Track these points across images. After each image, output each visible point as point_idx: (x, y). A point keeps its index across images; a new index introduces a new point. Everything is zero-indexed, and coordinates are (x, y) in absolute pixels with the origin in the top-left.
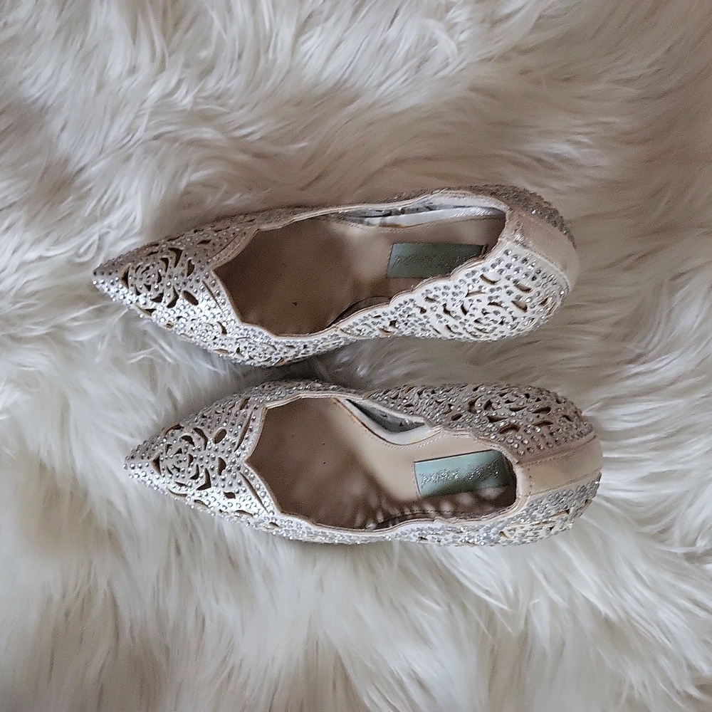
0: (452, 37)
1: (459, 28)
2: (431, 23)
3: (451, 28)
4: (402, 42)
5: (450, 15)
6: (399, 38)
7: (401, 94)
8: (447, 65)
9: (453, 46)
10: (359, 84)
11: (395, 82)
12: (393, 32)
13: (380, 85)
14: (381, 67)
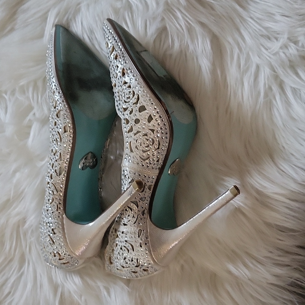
0: (281, 48)
1: (286, 51)
2: (286, 36)
3: (286, 46)
4: (273, 24)
5: (292, 45)
6: (276, 21)
7: (249, 30)
8: (267, 50)
9: (276, 50)
10: (250, 7)
11: (254, 26)
12: (278, 17)
13: (251, 18)
14: (260, 16)
